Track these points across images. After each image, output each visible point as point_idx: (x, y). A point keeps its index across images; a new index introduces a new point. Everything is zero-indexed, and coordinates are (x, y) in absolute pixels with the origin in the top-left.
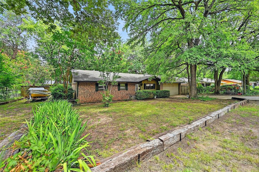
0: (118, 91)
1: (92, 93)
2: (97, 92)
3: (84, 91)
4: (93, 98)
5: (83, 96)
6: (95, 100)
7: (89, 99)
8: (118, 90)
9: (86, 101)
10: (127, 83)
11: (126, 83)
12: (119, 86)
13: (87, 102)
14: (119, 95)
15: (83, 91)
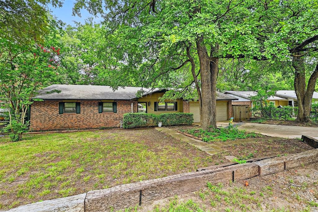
0: (99, 115)
1: (54, 117)
2: (62, 114)
3: (40, 114)
4: (55, 123)
5: (39, 120)
6: (58, 127)
7: (49, 125)
8: (99, 113)
9: (43, 127)
10: (116, 102)
11: (113, 101)
12: (101, 107)
13: (45, 129)
14: (101, 119)
15: (38, 114)
